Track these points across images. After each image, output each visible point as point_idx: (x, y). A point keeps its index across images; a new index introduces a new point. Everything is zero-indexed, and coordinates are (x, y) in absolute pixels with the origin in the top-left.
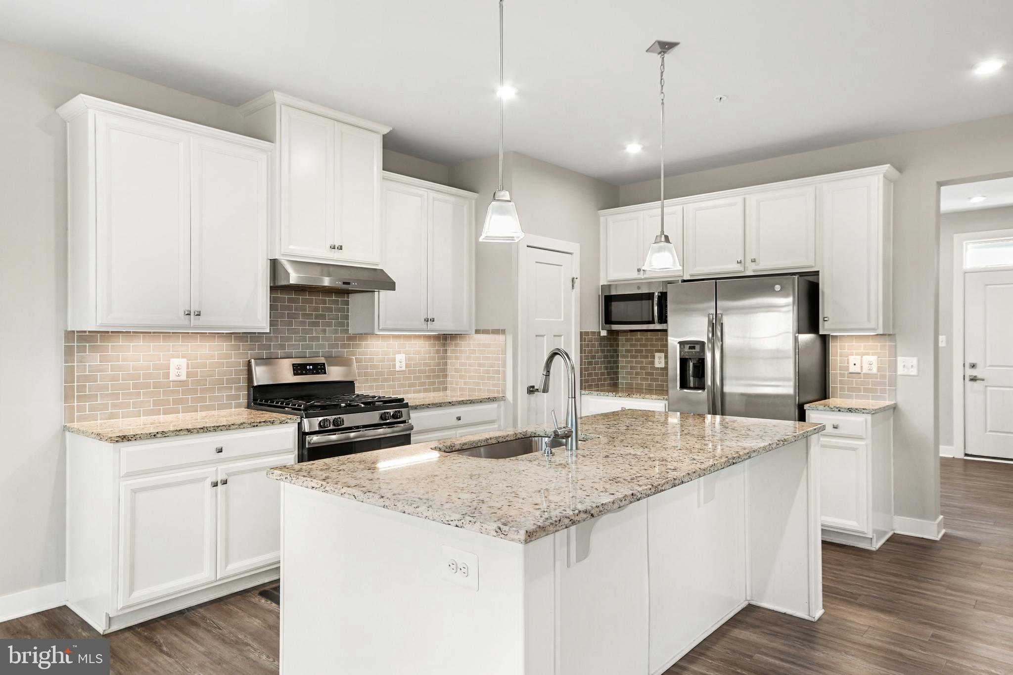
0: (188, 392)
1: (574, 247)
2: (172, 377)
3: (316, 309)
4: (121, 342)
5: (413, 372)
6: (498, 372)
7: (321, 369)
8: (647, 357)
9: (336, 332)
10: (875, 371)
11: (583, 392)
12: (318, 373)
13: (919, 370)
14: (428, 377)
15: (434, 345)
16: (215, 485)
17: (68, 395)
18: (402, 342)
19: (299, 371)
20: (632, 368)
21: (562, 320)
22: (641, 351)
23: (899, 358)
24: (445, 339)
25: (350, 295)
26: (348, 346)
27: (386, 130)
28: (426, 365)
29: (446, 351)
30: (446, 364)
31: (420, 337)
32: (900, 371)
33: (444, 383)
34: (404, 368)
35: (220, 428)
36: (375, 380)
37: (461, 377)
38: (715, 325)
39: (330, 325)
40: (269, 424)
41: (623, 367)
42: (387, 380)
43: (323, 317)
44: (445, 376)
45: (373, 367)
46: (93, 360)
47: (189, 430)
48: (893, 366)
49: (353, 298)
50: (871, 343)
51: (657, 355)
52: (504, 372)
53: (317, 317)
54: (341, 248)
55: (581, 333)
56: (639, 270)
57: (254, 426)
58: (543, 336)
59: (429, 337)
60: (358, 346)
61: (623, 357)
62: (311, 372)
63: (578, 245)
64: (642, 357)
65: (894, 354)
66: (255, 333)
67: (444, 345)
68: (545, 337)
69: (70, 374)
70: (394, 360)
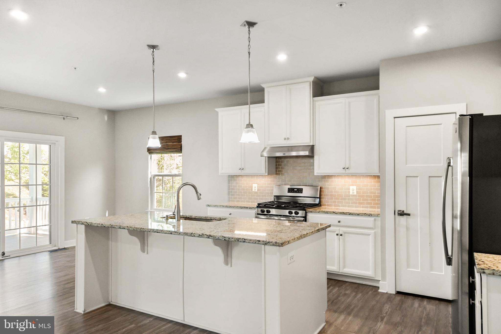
0: (258, 196)
2: (253, 190)
5: (362, 196)
7: (300, 191)
14: (374, 200)
17: (229, 194)
18: (354, 179)
19: (291, 191)
21: (442, 165)
34: (355, 193)
35: (231, 207)
36: (337, 199)
40: (246, 208)
42: (345, 199)
45: (336, 192)
47: (223, 206)
54: (288, 139)
58: (417, 177)
62: (295, 192)
68: (419, 177)
69: (229, 187)
70: (349, 189)
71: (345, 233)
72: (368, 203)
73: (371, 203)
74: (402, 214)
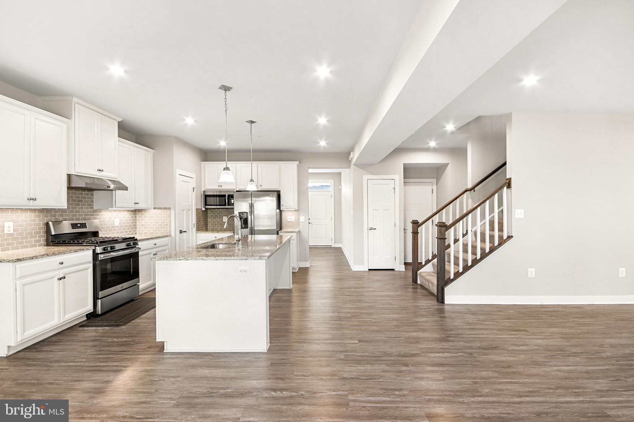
0: (13, 239)
2: (6, 232)
3: (78, 197)
5: (122, 226)
6: (166, 225)
7: (84, 226)
8: (220, 218)
9: (88, 208)
10: (294, 221)
11: (198, 232)
12: (83, 228)
13: (305, 220)
14: (129, 228)
15: (131, 214)
16: (59, 279)
18: (117, 213)
19: (74, 227)
20: (213, 222)
21: (190, 204)
22: (217, 216)
23: (300, 217)
24: (136, 212)
25: (94, 191)
26: (93, 215)
27: (120, 120)
28: (128, 223)
29: (136, 217)
30: (136, 223)
31: (125, 210)
32: (301, 220)
33: (135, 231)
34: (118, 225)
35: (61, 253)
36: (106, 230)
37: (145, 228)
38: (251, 206)
39: (85, 205)
40: (82, 250)
41: (210, 222)
42: (111, 230)
43: (81, 201)
44: (136, 228)
45: (105, 224)
48: (299, 219)
49: (95, 193)
50: (293, 212)
51: (224, 217)
52: (170, 225)
53: (79, 201)
54: (102, 171)
55: (196, 209)
56: (219, 186)
57: (75, 252)
59: (129, 211)
60: (98, 215)
61: (210, 218)
62: (80, 227)
63: (195, 175)
64: (217, 218)
65: (299, 216)
66: (48, 209)
67: (135, 214)
68: (185, 211)
70: (114, 221)
71: (158, 252)
73: (127, 231)
74: (181, 232)
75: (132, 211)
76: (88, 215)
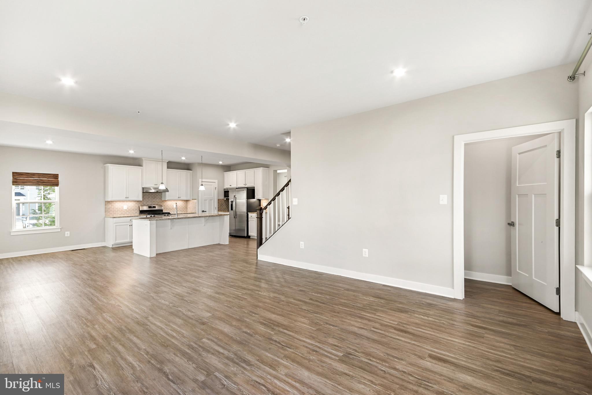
0: (127, 211)
1: (216, 181)
2: (124, 208)
3: (154, 196)
4: (115, 203)
5: (178, 208)
6: (195, 208)
7: (154, 207)
9: (159, 200)
11: (219, 212)
15: (184, 202)
16: (130, 226)
17: (106, 212)
18: (175, 202)
19: (150, 208)
21: (212, 196)
24: (187, 201)
25: (161, 193)
26: (162, 203)
27: (168, 161)
28: (182, 206)
29: (187, 204)
30: (187, 206)
31: (180, 200)
33: (187, 210)
34: (175, 207)
35: (131, 216)
36: (168, 209)
38: (234, 197)
39: (157, 199)
42: (172, 210)
43: (156, 197)
45: (168, 207)
46: (110, 206)
47: (125, 217)
49: (163, 193)
53: (154, 197)
54: (157, 185)
55: (218, 199)
56: (230, 186)
57: (138, 216)
60: (164, 203)
62: (152, 208)
66: (140, 201)
68: (207, 200)
69: (106, 208)
70: (173, 205)
72: (180, 211)
73: (181, 210)
74: (203, 211)
75: (185, 201)
76: (159, 203)
